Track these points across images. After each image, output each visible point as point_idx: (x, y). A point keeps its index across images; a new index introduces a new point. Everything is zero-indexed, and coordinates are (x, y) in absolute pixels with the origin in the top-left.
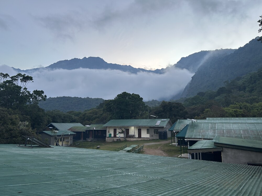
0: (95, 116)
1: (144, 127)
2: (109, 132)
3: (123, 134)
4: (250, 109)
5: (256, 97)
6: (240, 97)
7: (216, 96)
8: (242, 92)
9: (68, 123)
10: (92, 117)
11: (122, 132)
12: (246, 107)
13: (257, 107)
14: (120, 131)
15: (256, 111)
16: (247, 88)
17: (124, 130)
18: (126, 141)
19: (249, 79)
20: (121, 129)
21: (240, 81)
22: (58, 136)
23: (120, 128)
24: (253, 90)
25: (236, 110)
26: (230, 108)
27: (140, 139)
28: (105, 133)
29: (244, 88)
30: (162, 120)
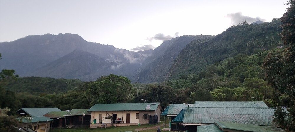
0: (75, 100)
1: (133, 111)
2: (93, 118)
3: (110, 120)
4: (231, 93)
5: (233, 81)
6: (220, 81)
7: (199, 80)
8: (221, 76)
9: (42, 107)
10: (70, 101)
11: (110, 117)
12: (227, 91)
13: (238, 91)
14: (107, 116)
15: (237, 95)
16: (225, 73)
17: (111, 116)
18: (112, 127)
19: (227, 65)
20: (108, 114)
21: (219, 66)
22: (33, 123)
23: (107, 112)
24: (231, 75)
25: (220, 94)
26: (214, 92)
27: (129, 125)
28: (90, 119)
29: (223, 73)
30: (153, 104)
